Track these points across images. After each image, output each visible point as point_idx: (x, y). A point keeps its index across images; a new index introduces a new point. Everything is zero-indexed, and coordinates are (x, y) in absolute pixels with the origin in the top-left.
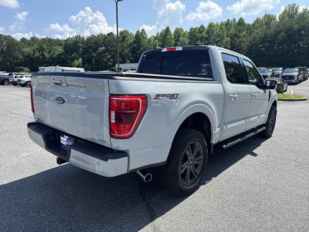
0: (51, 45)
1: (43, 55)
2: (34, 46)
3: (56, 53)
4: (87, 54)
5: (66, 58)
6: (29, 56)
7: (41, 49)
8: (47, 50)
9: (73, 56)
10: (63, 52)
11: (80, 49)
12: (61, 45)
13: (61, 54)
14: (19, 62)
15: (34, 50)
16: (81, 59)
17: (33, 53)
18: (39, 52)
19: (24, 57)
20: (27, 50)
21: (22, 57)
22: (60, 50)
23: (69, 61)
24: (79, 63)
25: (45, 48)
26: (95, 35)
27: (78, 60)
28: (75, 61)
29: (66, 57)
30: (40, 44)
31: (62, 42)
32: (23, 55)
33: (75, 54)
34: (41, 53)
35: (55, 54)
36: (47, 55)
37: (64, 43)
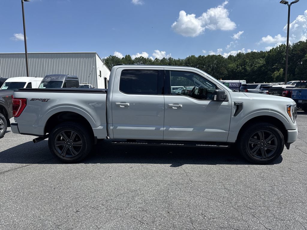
0: (254, 58)
1: (245, 69)
2: (238, 61)
3: (258, 65)
4: (291, 63)
5: (266, 70)
6: (232, 71)
7: (244, 64)
8: (249, 63)
9: (274, 67)
10: (264, 64)
11: (283, 59)
12: (263, 57)
13: (262, 66)
14: (223, 77)
15: (238, 65)
16: (282, 70)
17: (236, 68)
18: (242, 66)
19: (228, 72)
20: (232, 65)
21: (227, 72)
22: (262, 62)
23: (269, 72)
24: (279, 74)
25: (247, 62)
26: (303, 41)
27: (278, 71)
28: (275, 72)
29: (266, 68)
30: (243, 59)
31: (265, 54)
32: (227, 70)
33: (276, 64)
34: (243, 67)
35: (257, 67)
36: (248, 68)
37: (267, 55)
